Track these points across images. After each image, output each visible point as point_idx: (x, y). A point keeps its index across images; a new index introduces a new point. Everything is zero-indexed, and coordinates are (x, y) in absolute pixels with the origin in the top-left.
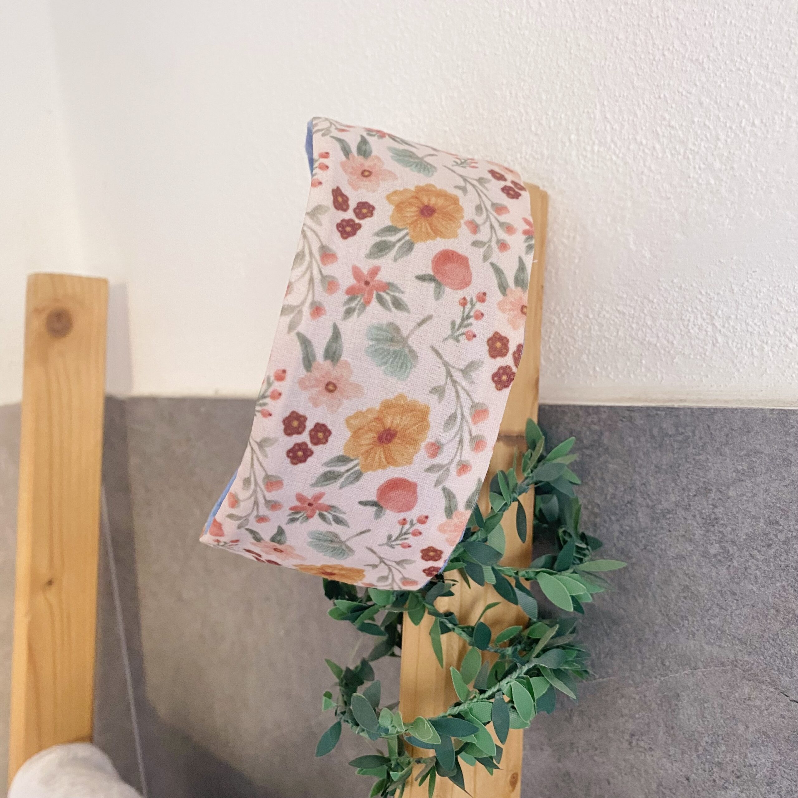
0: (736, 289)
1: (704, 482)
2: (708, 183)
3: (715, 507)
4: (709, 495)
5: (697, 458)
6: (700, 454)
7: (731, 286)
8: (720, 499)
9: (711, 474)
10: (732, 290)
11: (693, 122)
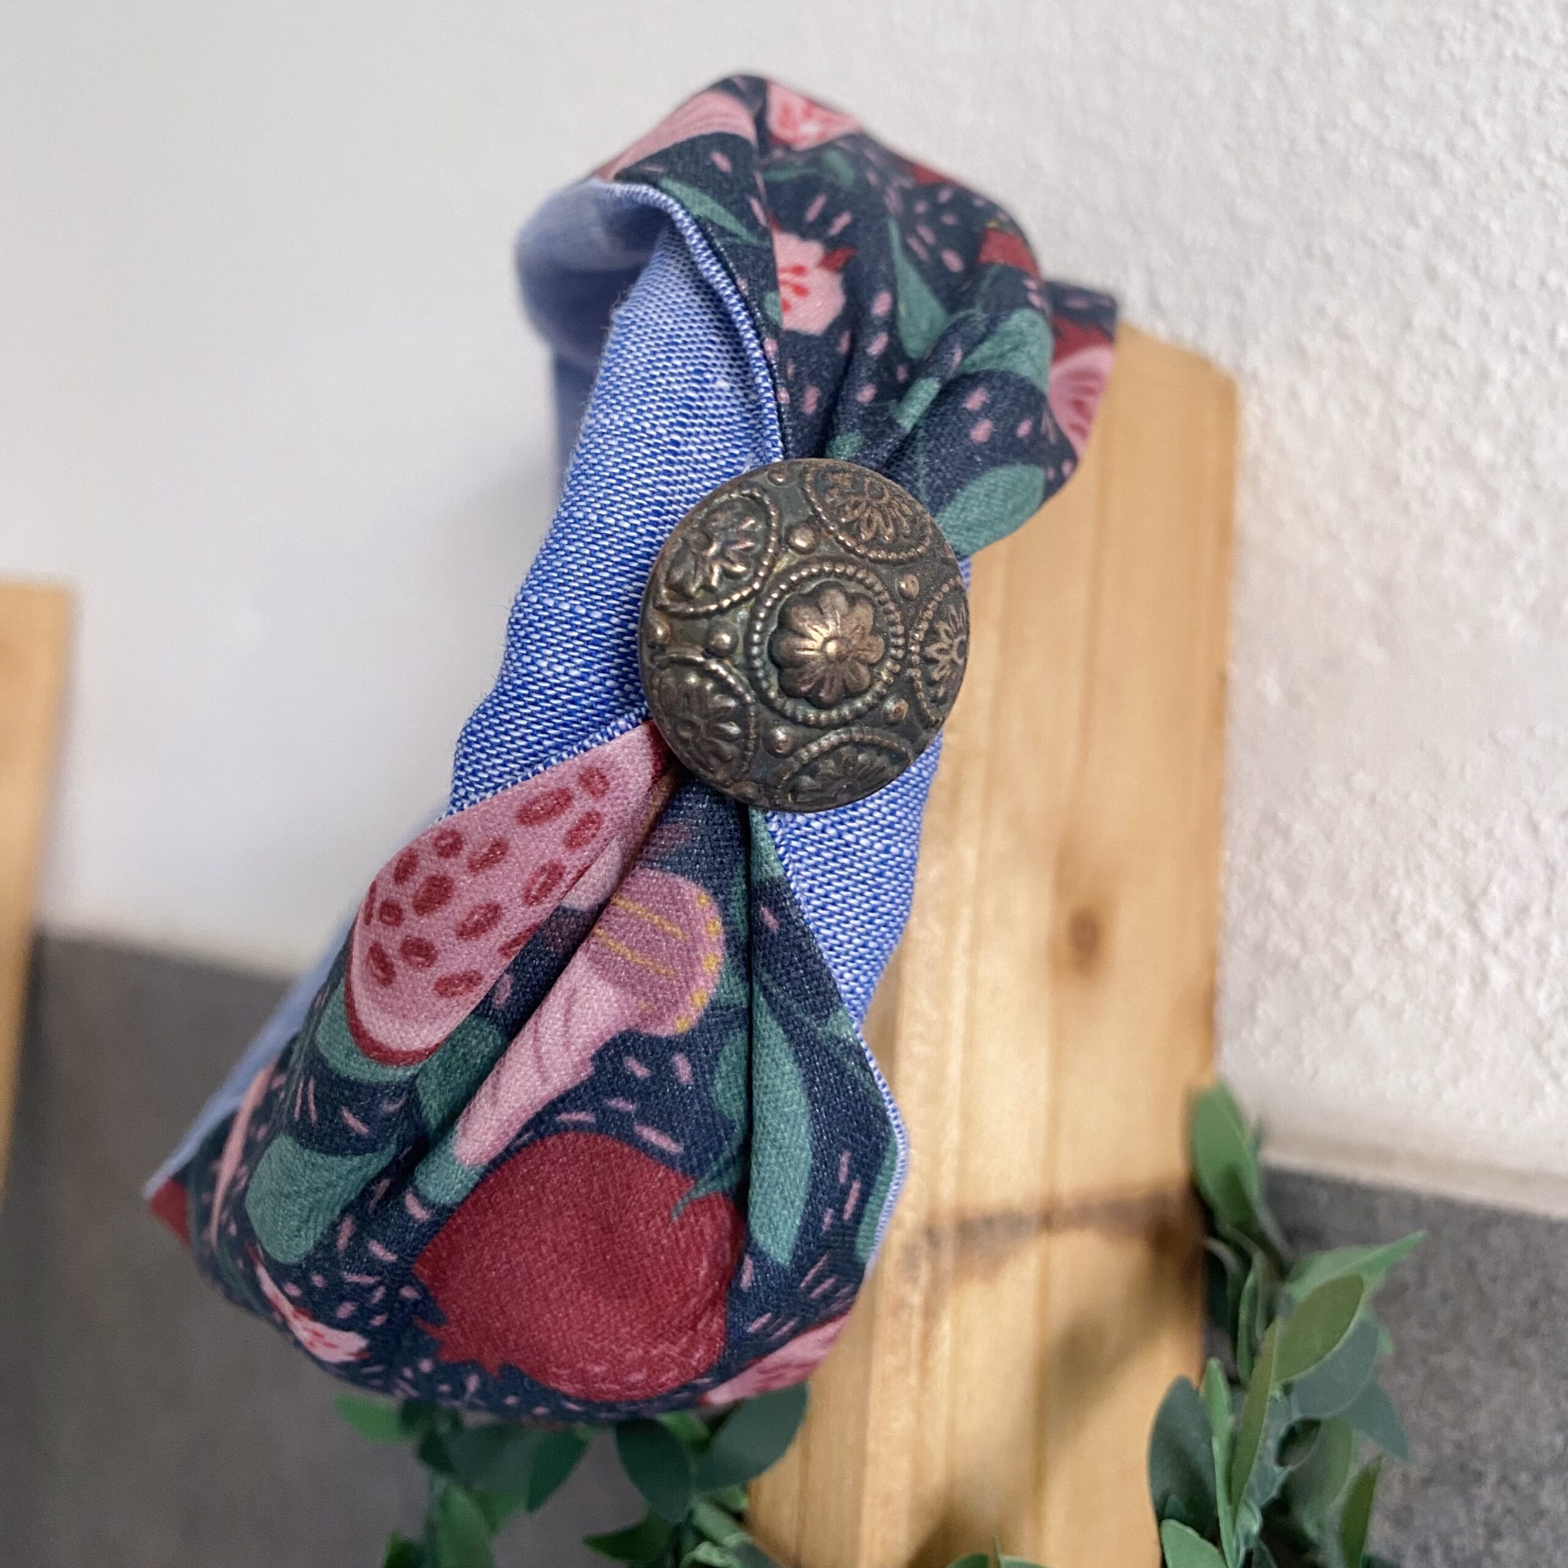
0: (1546, 824)
1: (1459, 1446)
2: (1457, 503)
3: (1495, 1534)
4: (1474, 1491)
5: (1434, 1359)
6: (1442, 1351)
7: (1530, 815)
8: (1509, 1511)
9: (1481, 1423)
10: (1534, 828)
11: (1407, 325)
